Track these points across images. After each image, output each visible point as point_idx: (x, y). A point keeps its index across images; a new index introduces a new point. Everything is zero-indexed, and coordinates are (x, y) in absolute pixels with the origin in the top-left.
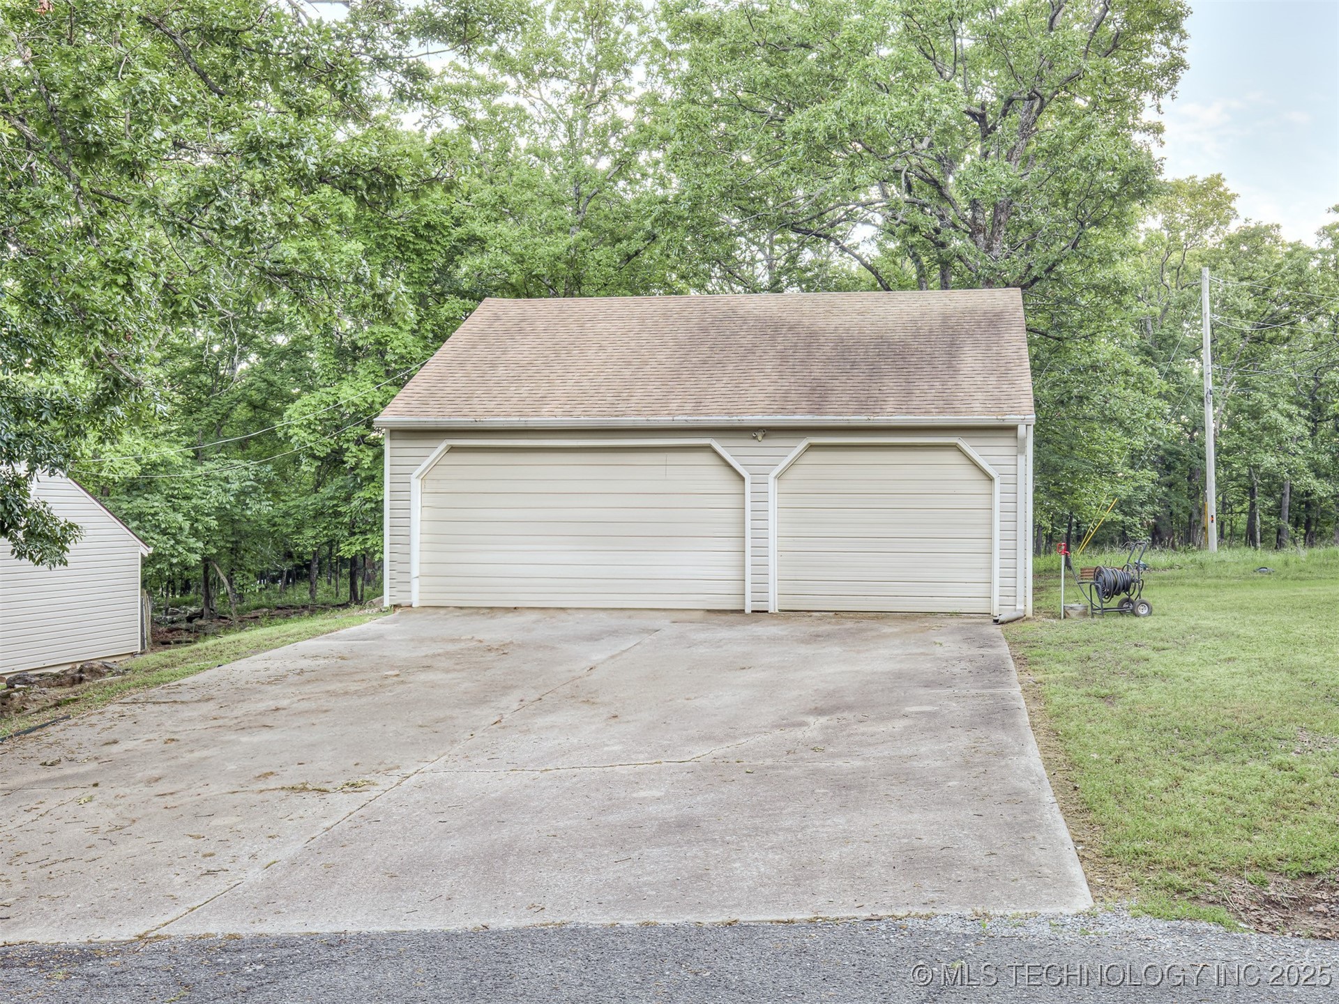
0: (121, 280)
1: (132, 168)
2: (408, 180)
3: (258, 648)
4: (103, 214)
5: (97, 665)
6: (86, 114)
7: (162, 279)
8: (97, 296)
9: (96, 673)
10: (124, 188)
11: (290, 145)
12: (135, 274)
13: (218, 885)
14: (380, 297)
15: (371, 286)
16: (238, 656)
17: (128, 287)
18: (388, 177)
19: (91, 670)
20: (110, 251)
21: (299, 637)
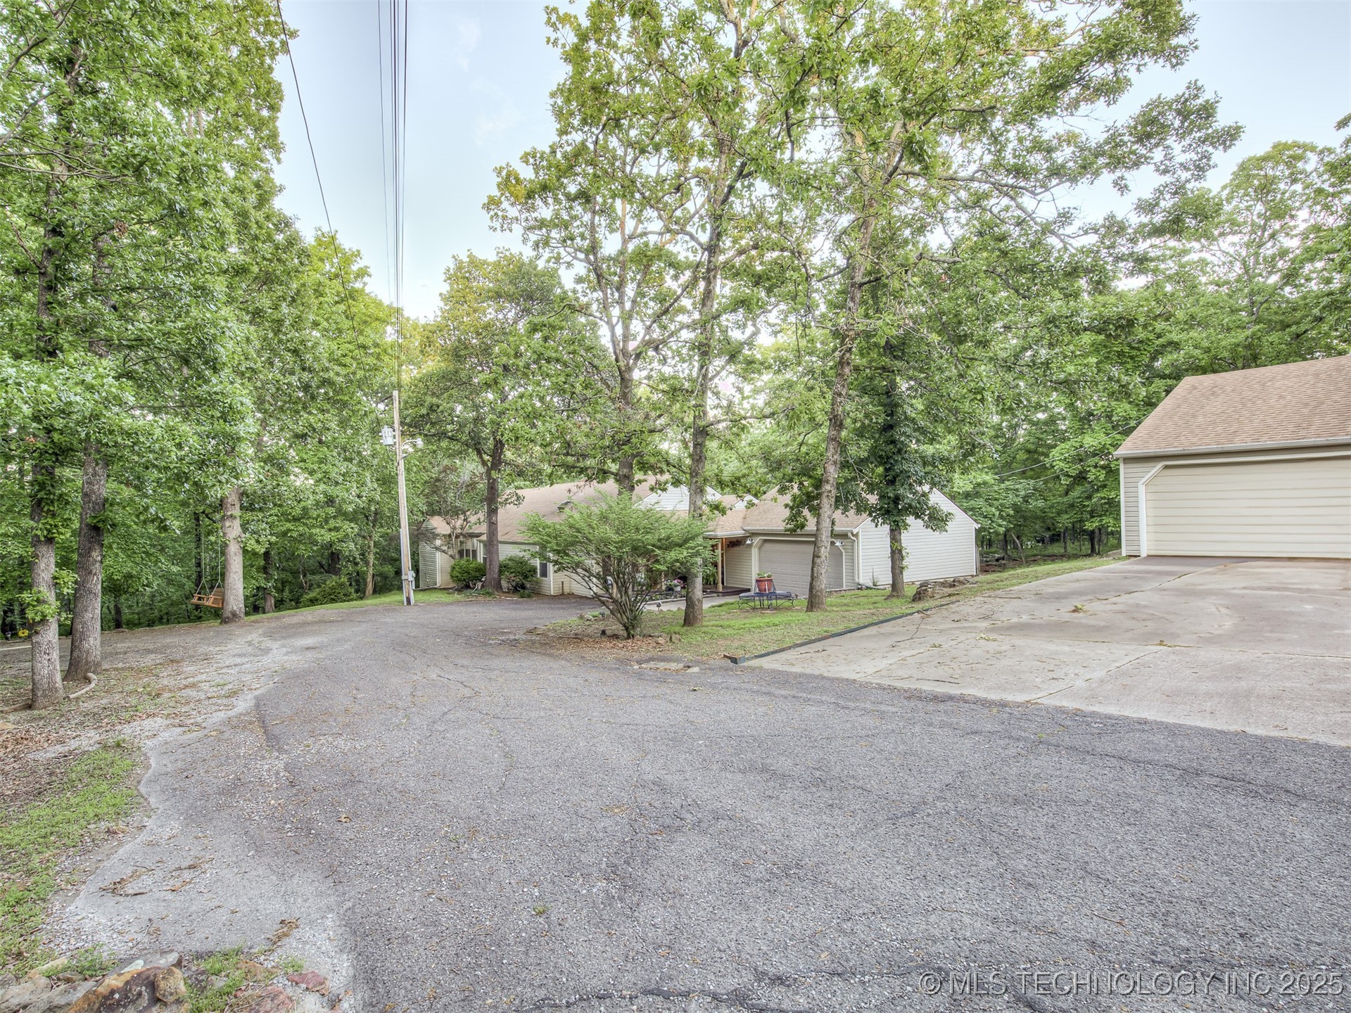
0: (979, 397)
1: (984, 343)
2: (1142, 320)
3: (1048, 575)
4: (968, 367)
5: (962, 579)
6: (960, 323)
7: (996, 394)
8: (966, 406)
9: (961, 583)
10: (979, 352)
11: (1072, 315)
12: (985, 393)
13: (1061, 685)
14: (1123, 386)
15: (1118, 381)
16: (1037, 578)
17: (982, 400)
18: (1129, 321)
19: (959, 581)
20: (972, 384)
21: (1071, 570)
